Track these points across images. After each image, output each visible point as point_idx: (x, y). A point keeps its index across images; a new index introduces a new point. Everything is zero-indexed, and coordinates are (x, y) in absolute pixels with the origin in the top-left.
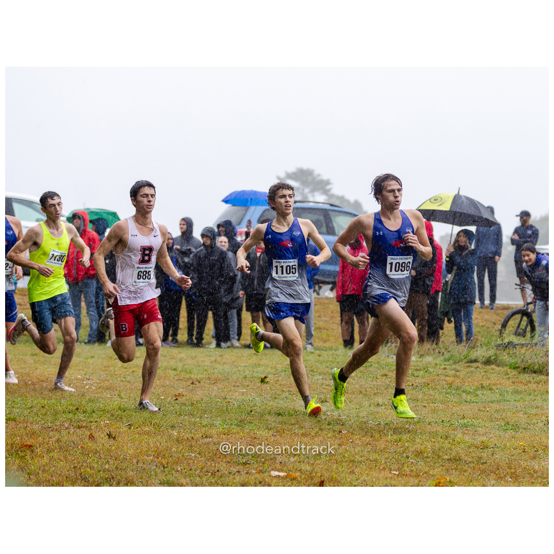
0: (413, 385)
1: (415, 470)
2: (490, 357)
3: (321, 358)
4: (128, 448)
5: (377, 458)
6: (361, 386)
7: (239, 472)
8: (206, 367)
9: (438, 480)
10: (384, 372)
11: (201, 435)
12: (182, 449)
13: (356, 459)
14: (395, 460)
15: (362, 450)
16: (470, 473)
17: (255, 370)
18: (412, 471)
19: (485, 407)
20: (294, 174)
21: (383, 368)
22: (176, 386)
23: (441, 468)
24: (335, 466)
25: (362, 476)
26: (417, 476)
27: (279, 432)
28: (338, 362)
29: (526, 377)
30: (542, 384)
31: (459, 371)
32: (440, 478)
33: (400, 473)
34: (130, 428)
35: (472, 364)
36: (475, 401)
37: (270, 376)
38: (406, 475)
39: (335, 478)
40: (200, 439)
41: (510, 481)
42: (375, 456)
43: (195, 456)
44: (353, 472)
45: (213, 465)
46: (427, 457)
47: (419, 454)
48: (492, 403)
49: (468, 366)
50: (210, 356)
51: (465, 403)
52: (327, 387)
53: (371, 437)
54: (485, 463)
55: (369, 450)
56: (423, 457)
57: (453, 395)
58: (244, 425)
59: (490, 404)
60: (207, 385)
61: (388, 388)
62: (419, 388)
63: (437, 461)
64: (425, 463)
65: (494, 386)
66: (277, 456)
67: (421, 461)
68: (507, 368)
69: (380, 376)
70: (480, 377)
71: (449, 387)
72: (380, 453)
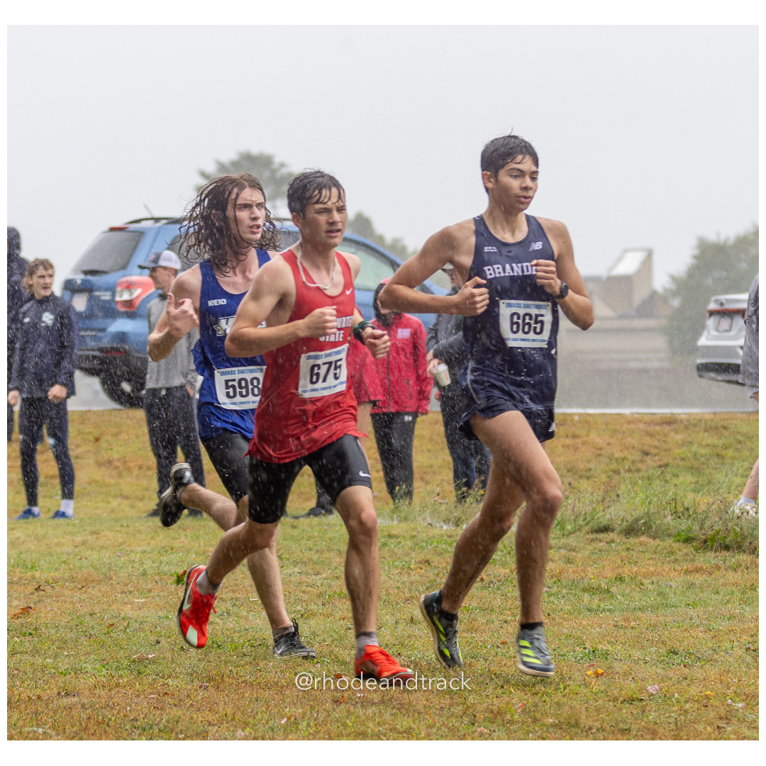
0: (482, 580)
2: (637, 520)
3: (296, 532)
8: (65, 556)
10: (422, 557)
11: (56, 691)
12: (18, 719)
13: (369, 730)
14: (446, 730)
15: (380, 712)
17: (164, 559)
19: (627, 620)
21: (423, 548)
27: (214, 680)
29: (708, 559)
30: (742, 571)
31: (574, 551)
35: (601, 536)
36: (607, 607)
40: (55, 699)
43: (45, 733)
46: (511, 722)
47: (496, 716)
48: (643, 612)
49: (593, 540)
50: (72, 534)
51: (586, 613)
52: (309, 588)
56: (503, 721)
57: (563, 597)
58: (142, 669)
59: (639, 614)
60: (67, 593)
61: (431, 586)
62: (496, 586)
63: (531, 728)
64: (507, 734)
65: (644, 577)
66: (210, 728)
67: (499, 730)
68: (671, 541)
69: (415, 563)
70: (619, 561)
71: (555, 583)
72: (416, 715)
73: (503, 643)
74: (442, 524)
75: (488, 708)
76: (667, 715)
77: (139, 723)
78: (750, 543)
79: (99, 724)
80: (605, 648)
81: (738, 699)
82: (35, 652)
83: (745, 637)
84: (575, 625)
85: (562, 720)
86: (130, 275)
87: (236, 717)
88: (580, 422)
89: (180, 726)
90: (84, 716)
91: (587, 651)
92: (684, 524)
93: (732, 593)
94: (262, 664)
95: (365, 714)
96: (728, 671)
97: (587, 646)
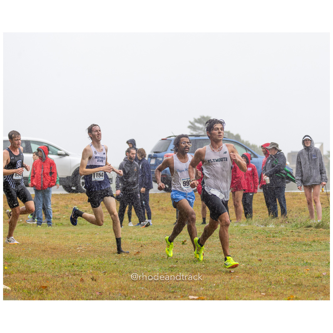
0: (273, 242)
1: (275, 292)
2: (319, 223)
4: (104, 286)
6: (242, 244)
7: (170, 297)
8: (149, 236)
9: (289, 297)
10: (255, 235)
12: (136, 285)
13: (240, 287)
14: (263, 287)
15: (243, 282)
16: (308, 293)
18: (273, 292)
19: (316, 253)
20: (199, 119)
22: (131, 248)
23: (291, 290)
24: (227, 291)
25: (244, 297)
26: (277, 295)
27: (194, 273)
31: (300, 233)
32: (290, 296)
33: (266, 294)
34: (105, 274)
35: (308, 228)
36: (310, 250)
37: (187, 240)
38: (270, 295)
42: (251, 285)
43: (144, 289)
44: (238, 295)
45: (155, 294)
46: (282, 284)
47: (277, 282)
49: (307, 230)
50: (151, 230)
51: (304, 251)
54: (317, 286)
55: (248, 281)
56: (280, 284)
57: (297, 247)
58: (172, 269)
59: (320, 251)
60: (150, 247)
61: (258, 244)
62: (277, 244)
63: (288, 286)
64: (281, 288)
65: (322, 240)
66: (193, 287)
67: (278, 287)
69: (253, 237)
70: (314, 236)
71: (295, 243)
72: (254, 282)
73: (279, 261)
74: (261, 225)
75: (275, 280)
77: (172, 286)
79: (160, 286)
80: (310, 262)
82: (141, 265)
84: (301, 255)
85: (297, 284)
86: (168, 153)
87: (201, 284)
88: (302, 195)
89: (184, 287)
90: (155, 284)
91: (305, 263)
94: (208, 268)
95: (239, 282)
97: (305, 261)
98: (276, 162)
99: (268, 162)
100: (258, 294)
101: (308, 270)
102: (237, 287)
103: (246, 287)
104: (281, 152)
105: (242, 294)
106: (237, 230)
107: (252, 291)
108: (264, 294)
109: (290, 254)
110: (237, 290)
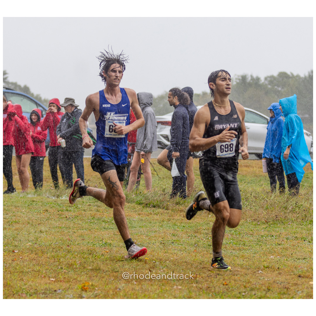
0: (66, 217)
1: (67, 277)
5: (39, 270)
6: (29, 218)
9: (84, 284)
10: (45, 208)
13: (25, 271)
14: (52, 271)
15: (29, 264)
16: (107, 279)
18: (65, 278)
21: (45, 205)
23: (86, 275)
25: (29, 282)
26: (68, 281)
28: (13, 202)
29: (149, 210)
30: (160, 215)
31: (100, 207)
32: (85, 282)
33: (56, 280)
36: (111, 227)
38: (61, 281)
39: (9, 284)
41: (136, 284)
42: (38, 268)
44: (22, 280)
46: (76, 268)
47: (70, 266)
51: (103, 229)
53: (36, 254)
55: (34, 264)
56: (73, 268)
57: (95, 224)
62: (71, 220)
63: (83, 271)
64: (74, 272)
67: (71, 271)
68: (134, 204)
69: (43, 211)
71: (92, 218)
72: (42, 265)
74: (52, 197)
75: (67, 263)
76: (132, 266)
78: (163, 205)
80: (110, 242)
81: (157, 261)
83: (160, 239)
84: (99, 233)
85: (94, 268)
91: (104, 243)
92: (139, 198)
93: (156, 223)
95: (23, 265)
96: (154, 251)
97: (104, 241)
98: (73, 121)
99: (63, 121)
100: (46, 279)
101: (107, 252)
102: (22, 270)
103: (32, 271)
104: (78, 108)
105: (27, 279)
106: (24, 201)
107: (40, 276)
108: (54, 280)
109: (87, 232)
110: (21, 274)
